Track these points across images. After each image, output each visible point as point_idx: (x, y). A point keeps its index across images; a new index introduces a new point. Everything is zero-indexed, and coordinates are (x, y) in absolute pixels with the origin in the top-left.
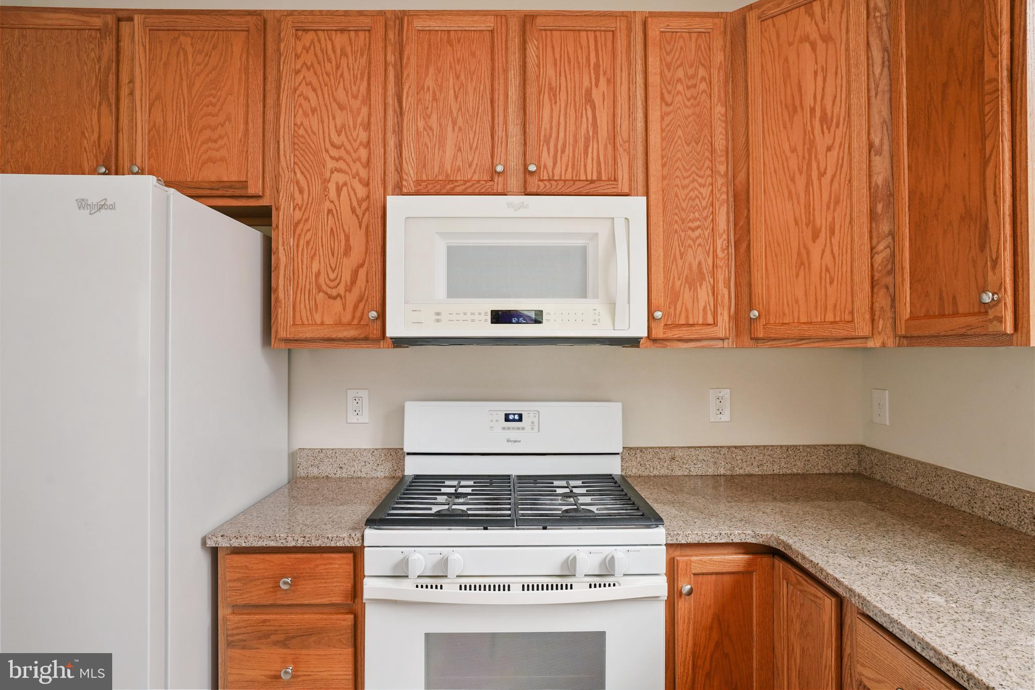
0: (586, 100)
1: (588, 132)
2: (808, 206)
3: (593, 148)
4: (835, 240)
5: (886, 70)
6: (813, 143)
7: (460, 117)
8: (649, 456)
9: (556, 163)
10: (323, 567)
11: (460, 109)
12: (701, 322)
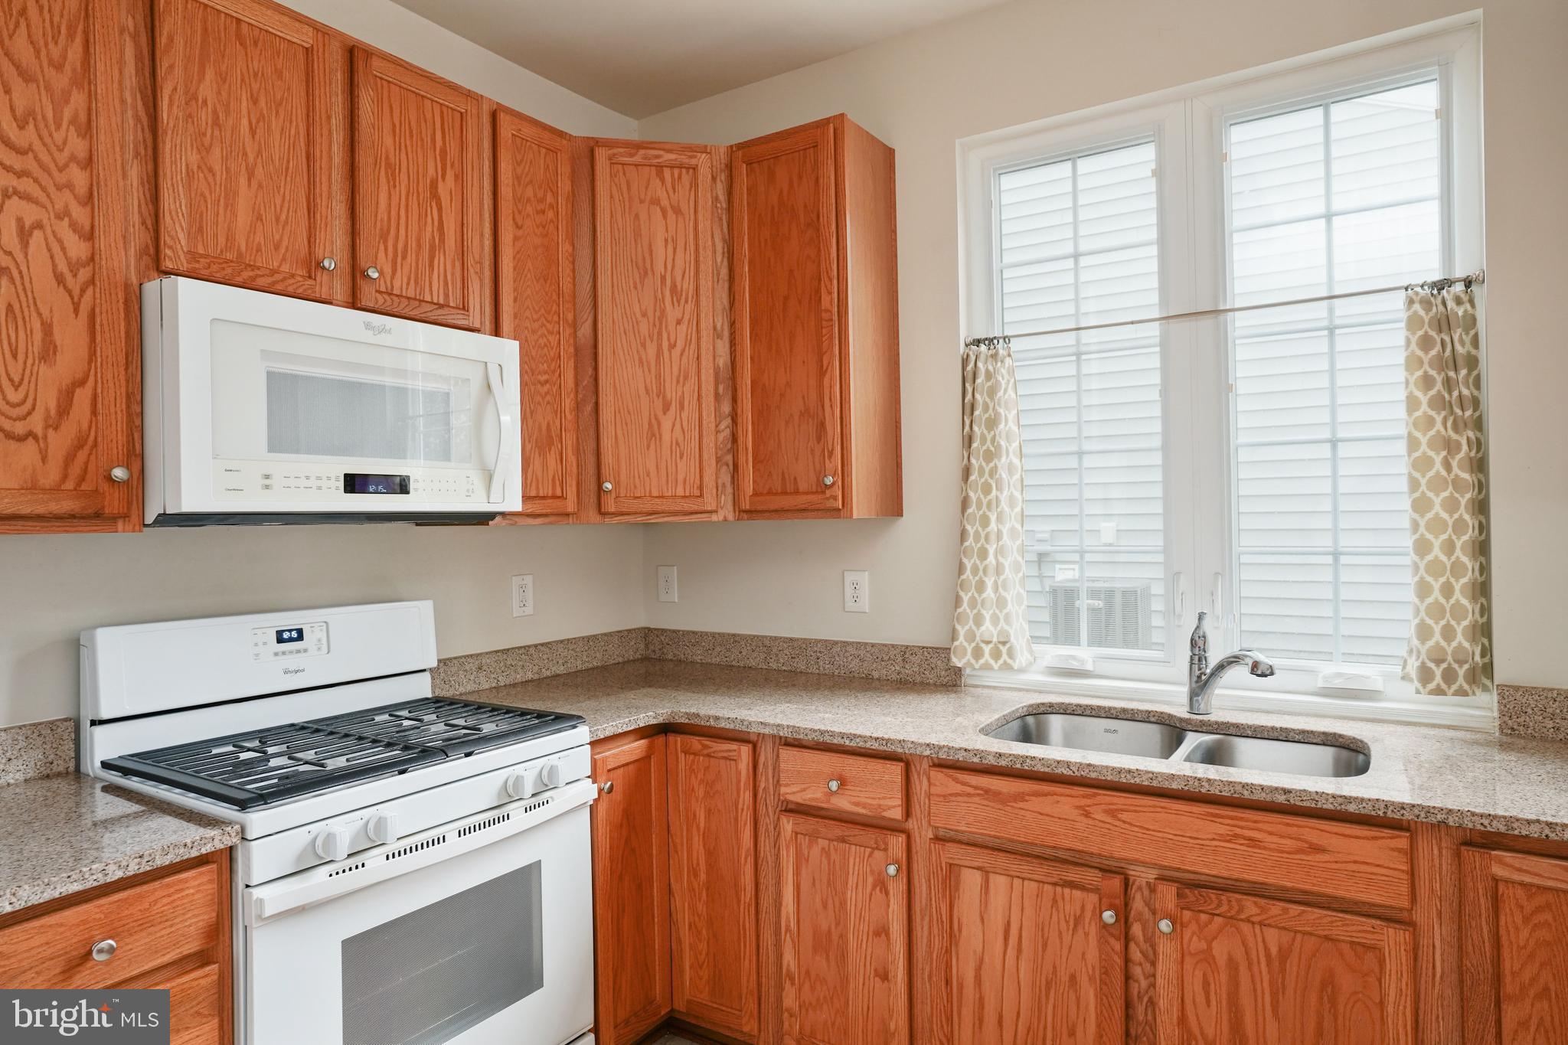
0: (431, 193)
1: (433, 237)
2: (658, 376)
3: (439, 260)
4: (684, 415)
5: (725, 260)
6: (663, 311)
7: (259, 165)
8: (454, 669)
9: (396, 270)
10: (165, 901)
11: (259, 152)
12: (550, 494)
